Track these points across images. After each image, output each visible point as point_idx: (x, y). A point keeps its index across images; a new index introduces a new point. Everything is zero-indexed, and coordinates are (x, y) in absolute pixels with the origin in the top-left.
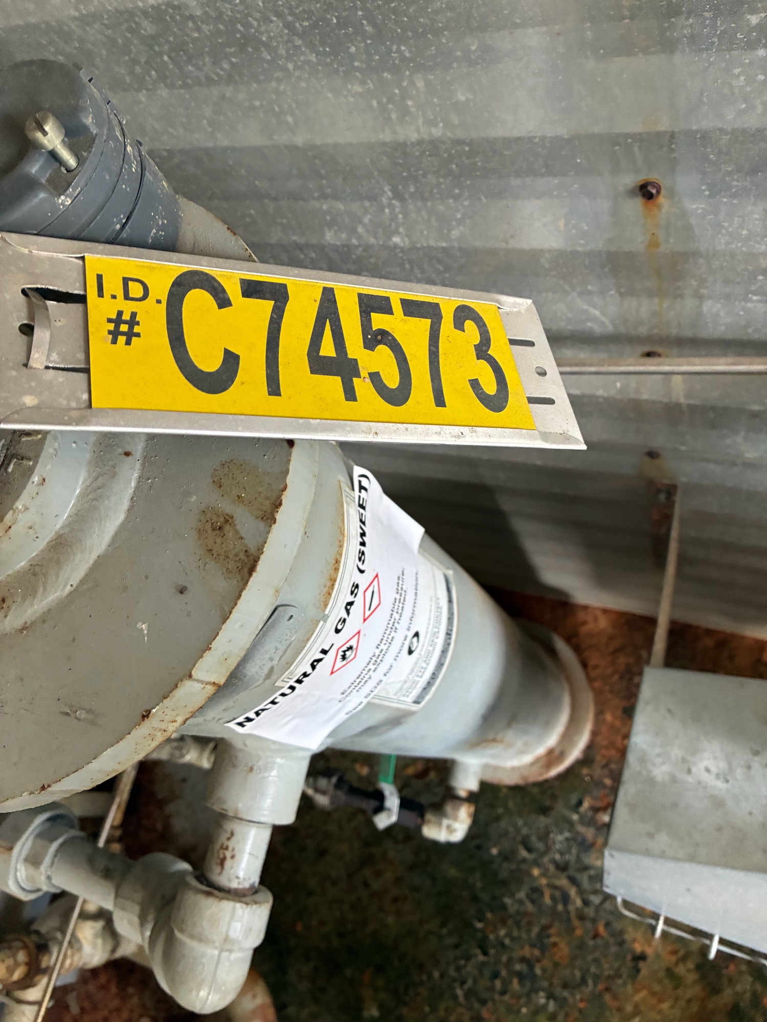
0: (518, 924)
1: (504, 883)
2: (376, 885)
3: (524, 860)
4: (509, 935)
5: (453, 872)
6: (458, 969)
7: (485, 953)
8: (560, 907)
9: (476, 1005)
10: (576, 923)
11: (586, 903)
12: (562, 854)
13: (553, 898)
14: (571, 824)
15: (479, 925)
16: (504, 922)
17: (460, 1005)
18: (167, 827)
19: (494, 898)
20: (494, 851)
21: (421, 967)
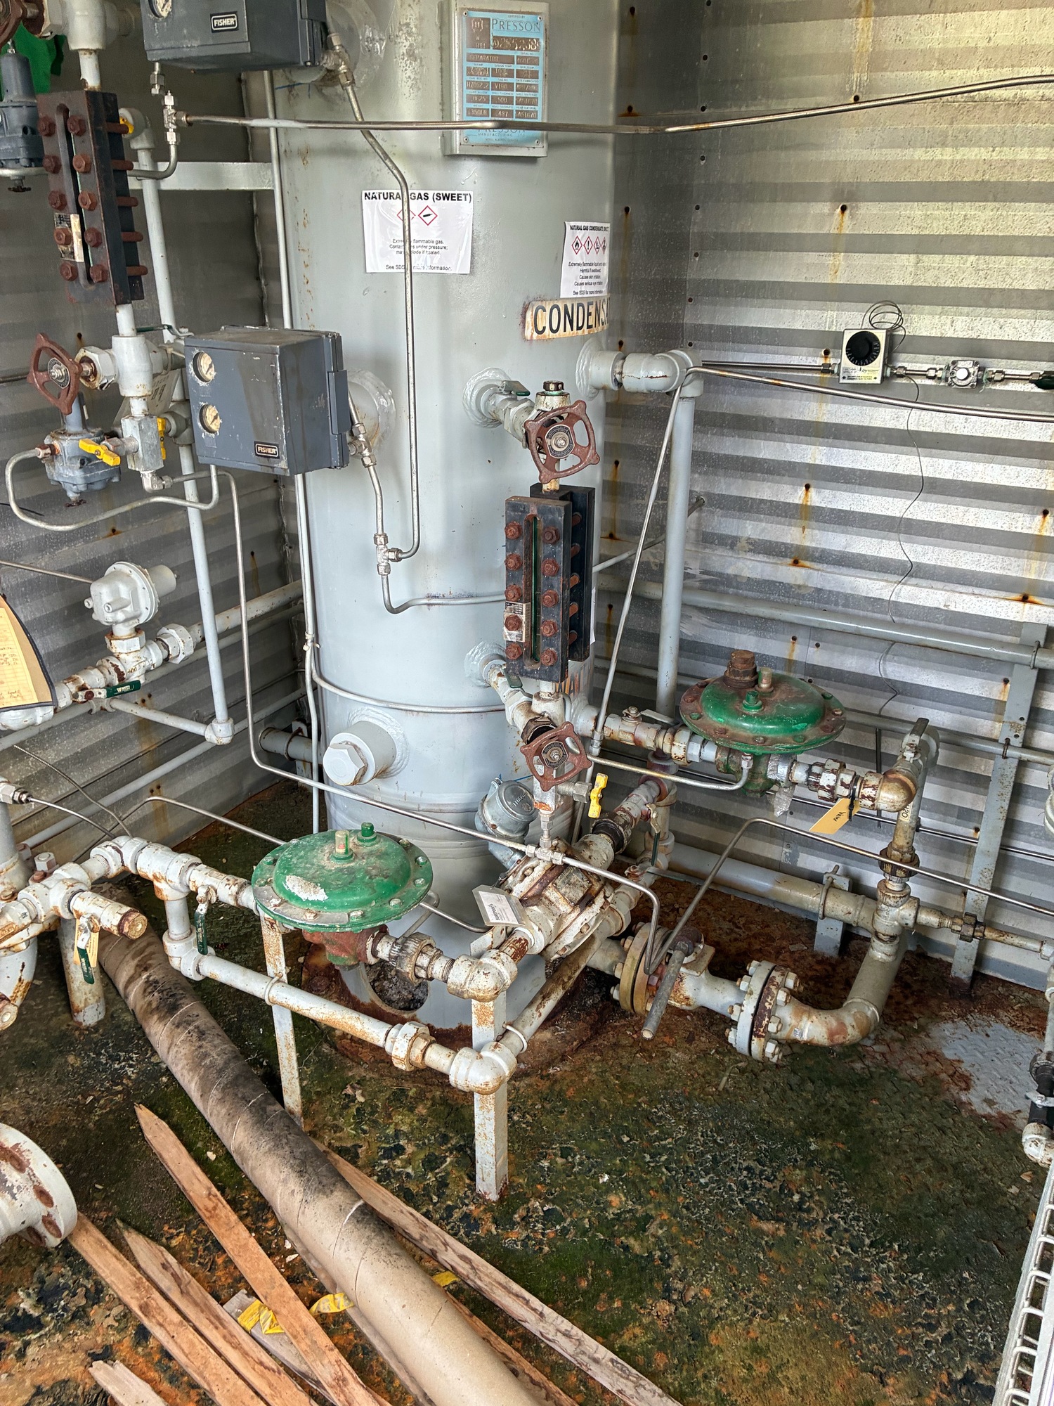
3: (961, 1300)
6: (856, 1219)
7: (872, 1245)
13: (928, 1316)
15: (896, 1246)
16: (901, 1267)
17: (825, 1214)
19: (921, 1264)
21: (854, 1190)
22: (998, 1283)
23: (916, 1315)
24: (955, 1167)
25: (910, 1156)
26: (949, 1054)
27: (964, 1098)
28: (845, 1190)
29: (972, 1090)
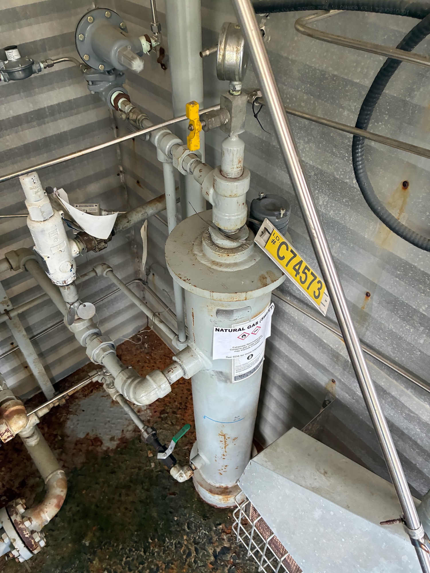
0: (164, 551)
1: (171, 532)
2: (123, 498)
3: (184, 530)
4: (158, 553)
5: (155, 515)
6: (130, 550)
7: (145, 552)
8: (184, 557)
9: (127, 569)
10: (186, 567)
11: (195, 562)
12: (199, 538)
13: (184, 552)
14: (211, 530)
15: (150, 541)
16: (160, 546)
17: (121, 565)
18: (65, 421)
19: (163, 535)
20: (176, 518)
21: (117, 540)
22: (185, 508)
26: (82, 436)
27: (105, 448)
29: (104, 442)
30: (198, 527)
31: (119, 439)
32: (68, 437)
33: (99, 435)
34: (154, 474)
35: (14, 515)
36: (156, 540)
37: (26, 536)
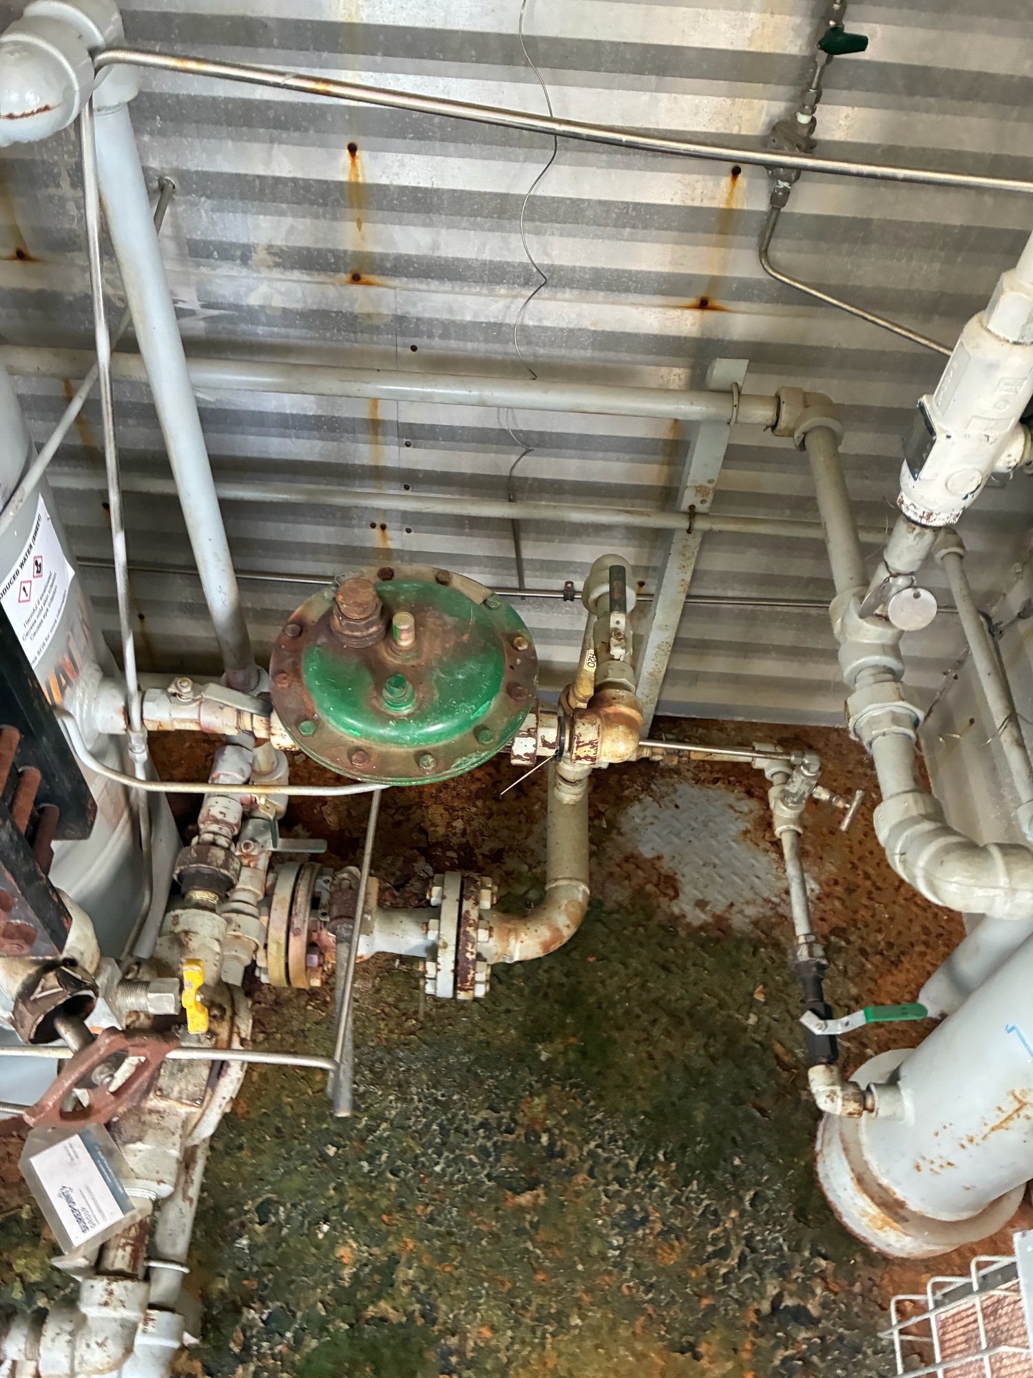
1: (710, 1178)
3: (741, 1199)
6: (613, 1139)
7: (639, 1167)
8: (710, 1249)
9: (587, 1166)
10: (702, 1271)
11: (726, 1279)
12: (764, 1241)
13: (715, 1239)
14: (797, 1249)
15: (661, 1156)
16: (673, 1183)
17: (581, 1149)
20: (737, 1162)
22: (770, 1159)
23: (703, 1243)
24: (690, 1015)
25: (645, 1020)
26: (647, 852)
27: (676, 911)
28: (592, 1103)
29: (681, 896)
30: (771, 1219)
31: (714, 916)
32: (620, 834)
33: (678, 877)
34: (745, 1040)
35: (471, 902)
36: (674, 1165)
37: (468, 955)
